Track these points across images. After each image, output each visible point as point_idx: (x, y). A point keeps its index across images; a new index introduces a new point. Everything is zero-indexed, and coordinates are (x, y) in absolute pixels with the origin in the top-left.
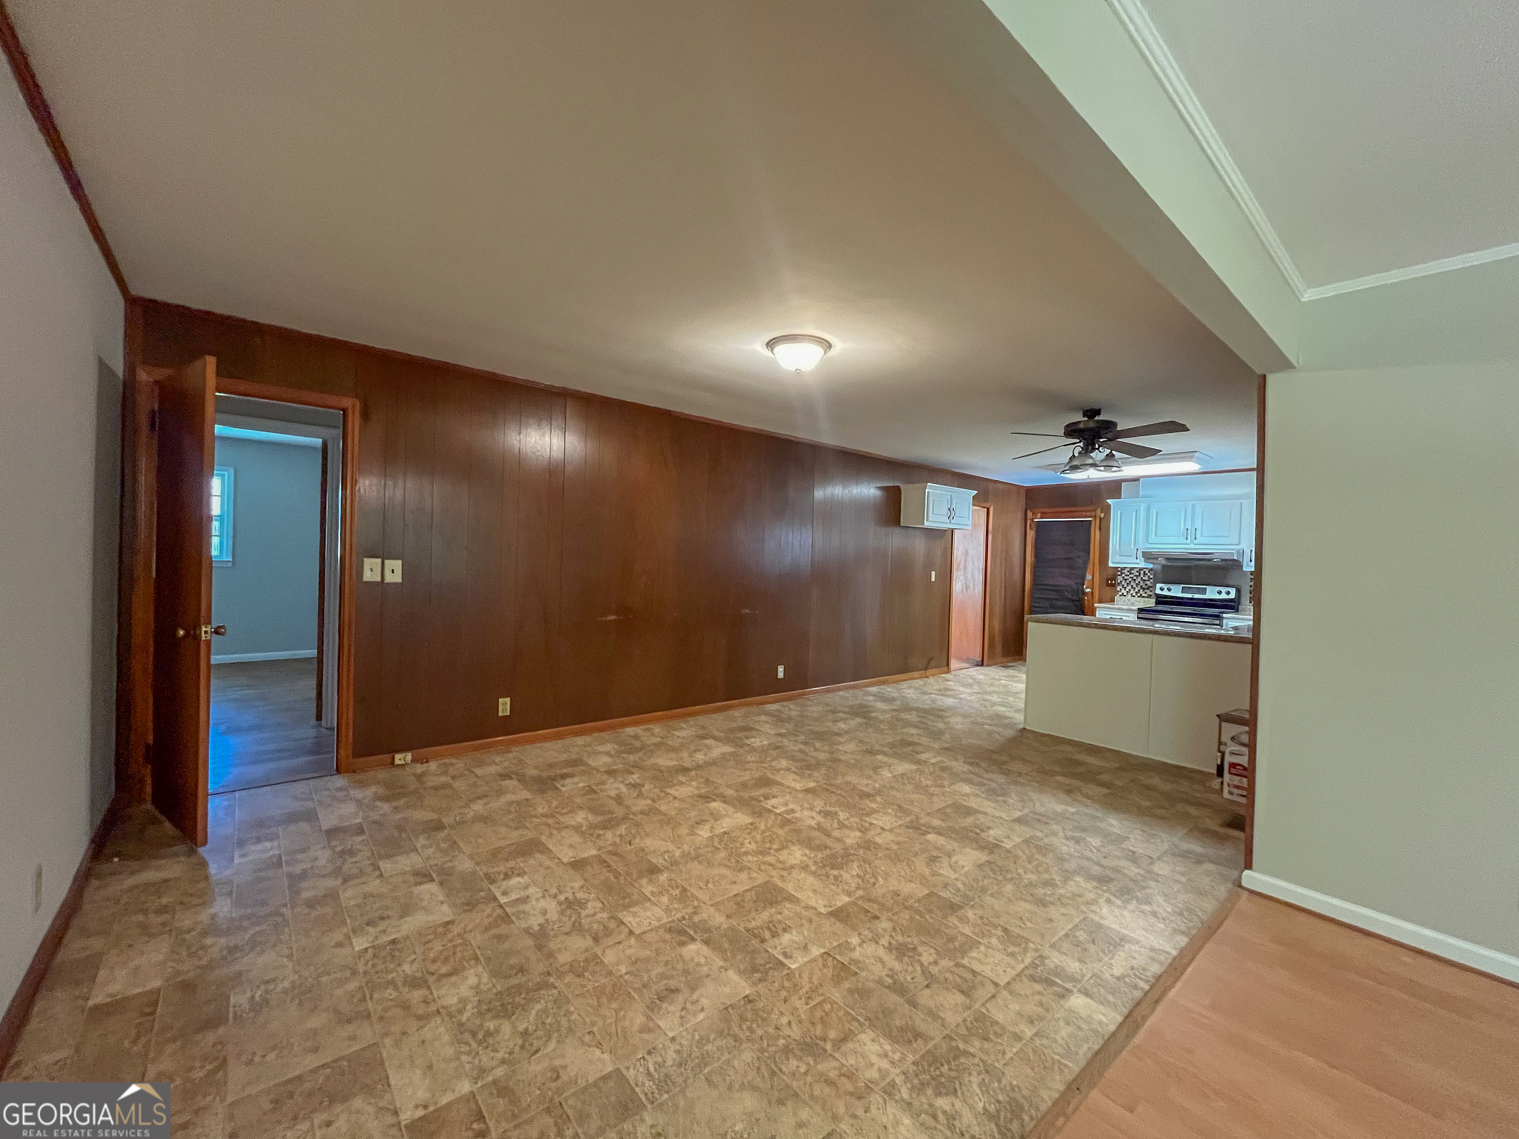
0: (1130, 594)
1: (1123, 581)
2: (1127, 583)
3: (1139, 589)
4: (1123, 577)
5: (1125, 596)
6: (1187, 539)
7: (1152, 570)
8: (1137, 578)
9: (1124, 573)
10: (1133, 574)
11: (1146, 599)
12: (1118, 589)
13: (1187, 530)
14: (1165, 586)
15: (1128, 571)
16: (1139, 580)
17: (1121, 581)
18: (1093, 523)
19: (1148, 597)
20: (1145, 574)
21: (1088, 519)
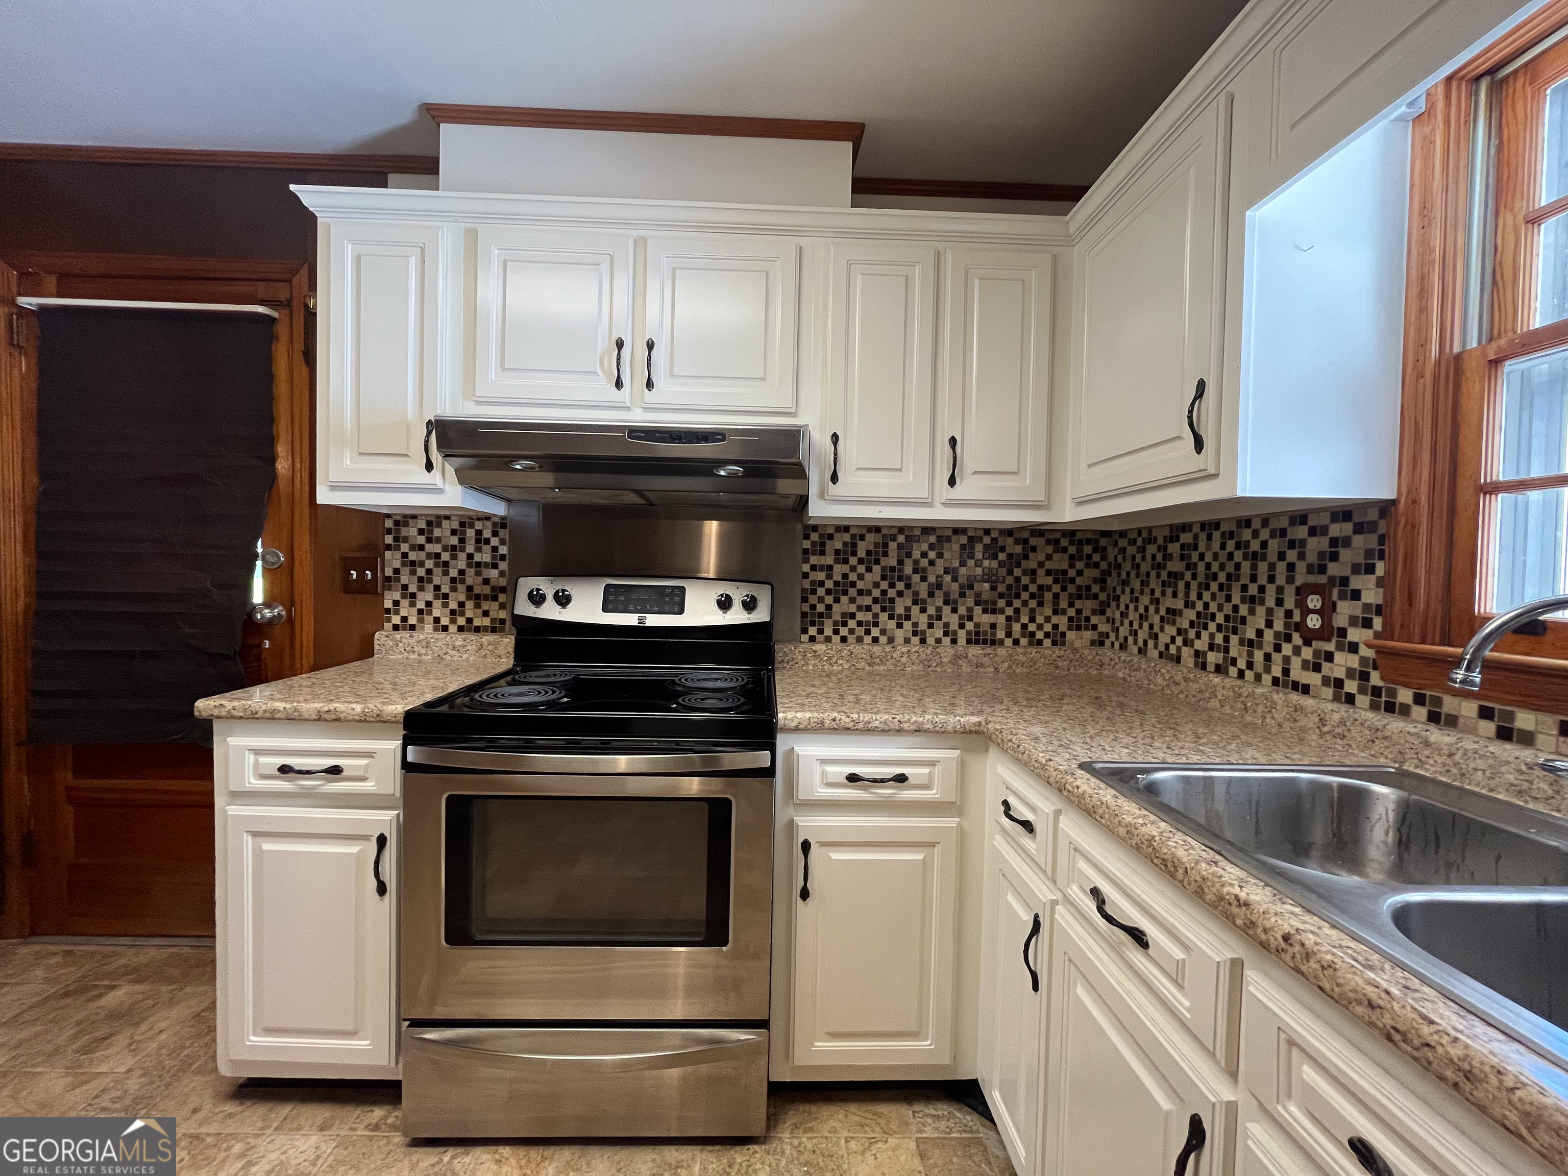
0: (429, 619)
1: (405, 571)
2: (421, 580)
3: (462, 597)
4: (405, 555)
5: (412, 628)
6: (619, 384)
7: (504, 526)
8: (454, 557)
9: (406, 540)
10: (438, 540)
11: (487, 638)
12: (388, 604)
13: (620, 344)
14: (548, 587)
15: (421, 532)
16: (462, 564)
17: (397, 571)
18: (282, 330)
19: (494, 630)
20: (480, 540)
21: (260, 309)
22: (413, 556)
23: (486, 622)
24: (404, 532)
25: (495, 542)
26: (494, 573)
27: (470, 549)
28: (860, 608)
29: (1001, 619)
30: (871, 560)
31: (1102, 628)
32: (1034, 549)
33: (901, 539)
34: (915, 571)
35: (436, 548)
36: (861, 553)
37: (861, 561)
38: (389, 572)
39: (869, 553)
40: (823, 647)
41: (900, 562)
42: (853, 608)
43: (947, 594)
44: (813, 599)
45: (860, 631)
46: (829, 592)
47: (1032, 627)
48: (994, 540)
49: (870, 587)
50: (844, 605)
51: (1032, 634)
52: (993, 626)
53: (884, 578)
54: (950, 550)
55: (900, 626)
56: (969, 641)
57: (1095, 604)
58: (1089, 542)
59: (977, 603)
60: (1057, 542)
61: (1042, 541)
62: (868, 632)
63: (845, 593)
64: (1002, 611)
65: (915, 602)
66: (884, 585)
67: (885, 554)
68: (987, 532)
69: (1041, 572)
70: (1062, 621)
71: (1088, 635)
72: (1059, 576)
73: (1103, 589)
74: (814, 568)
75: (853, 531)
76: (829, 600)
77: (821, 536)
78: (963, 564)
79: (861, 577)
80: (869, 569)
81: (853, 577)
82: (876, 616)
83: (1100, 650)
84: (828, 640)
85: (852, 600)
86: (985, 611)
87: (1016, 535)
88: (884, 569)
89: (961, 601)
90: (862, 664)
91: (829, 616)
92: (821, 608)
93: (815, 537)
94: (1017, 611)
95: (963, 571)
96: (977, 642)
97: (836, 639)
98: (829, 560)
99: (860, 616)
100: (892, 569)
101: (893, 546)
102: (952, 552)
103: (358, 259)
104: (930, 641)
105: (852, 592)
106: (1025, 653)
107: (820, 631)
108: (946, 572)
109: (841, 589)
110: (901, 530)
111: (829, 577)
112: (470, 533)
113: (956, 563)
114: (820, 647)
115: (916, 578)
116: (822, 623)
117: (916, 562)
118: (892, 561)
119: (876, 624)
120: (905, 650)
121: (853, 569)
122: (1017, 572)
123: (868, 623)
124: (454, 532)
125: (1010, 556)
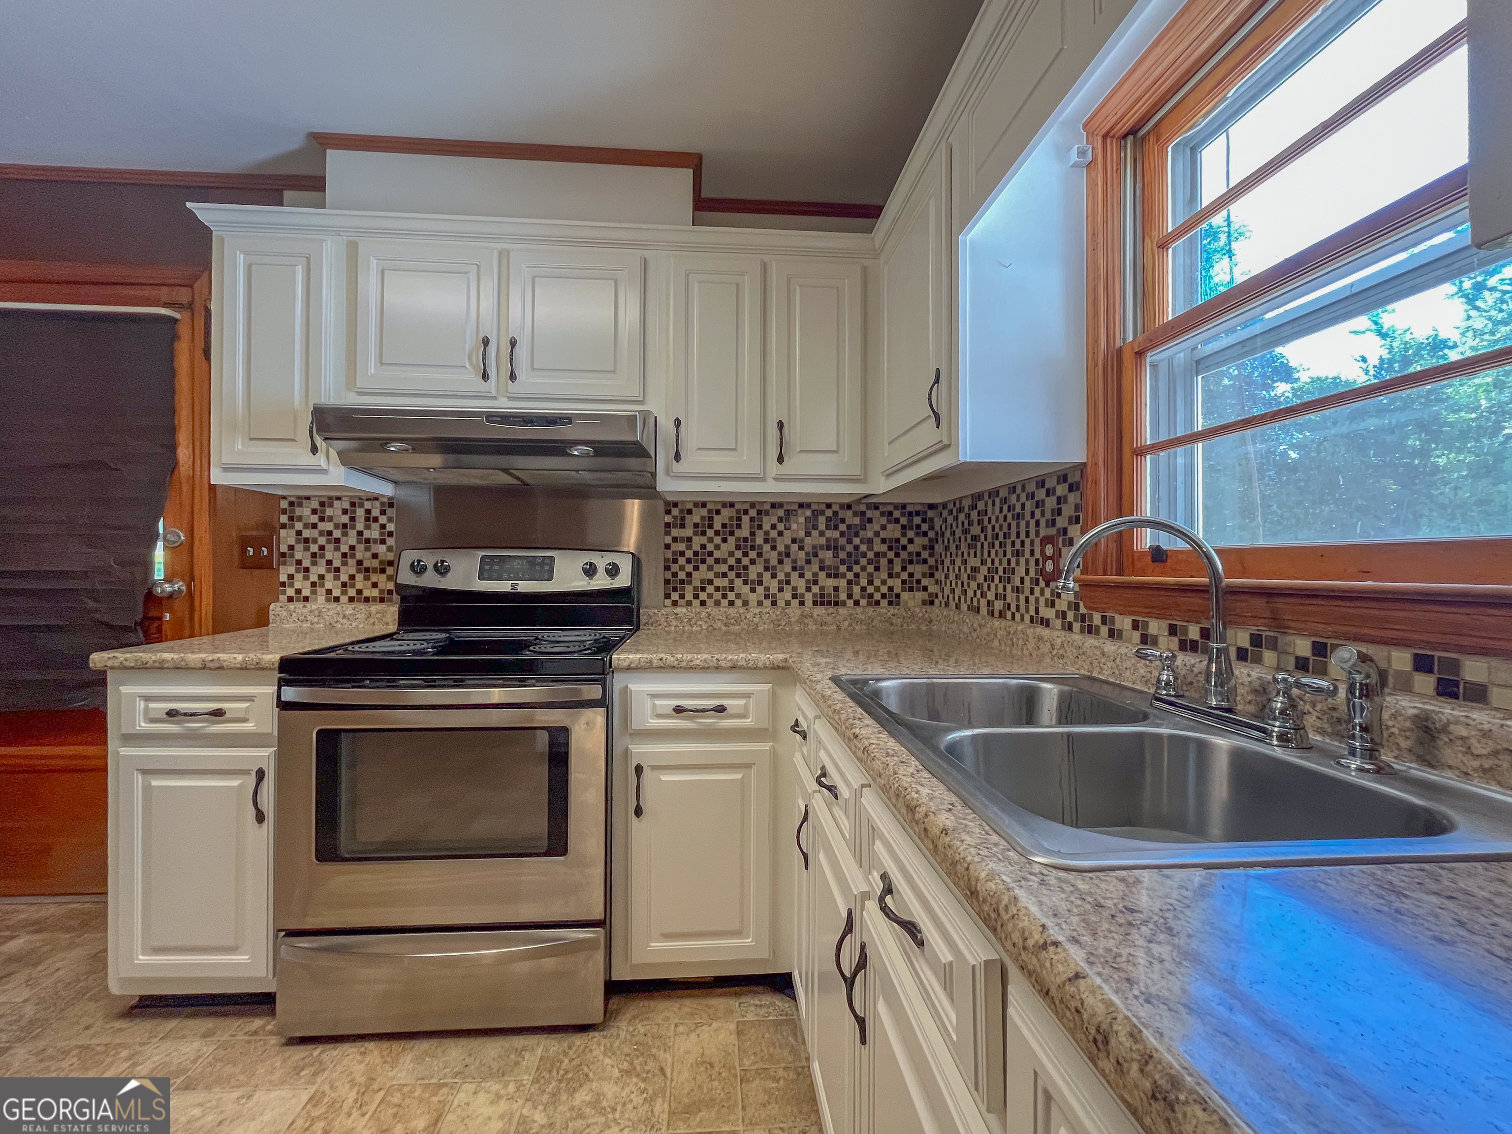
0: (321, 591)
1: (299, 547)
2: (314, 555)
3: (353, 571)
4: (299, 533)
5: (306, 599)
6: (485, 376)
7: (391, 505)
8: (345, 534)
9: (300, 519)
10: (330, 519)
11: (375, 608)
12: (283, 578)
13: (486, 342)
14: (429, 559)
15: (314, 512)
16: (352, 539)
17: (291, 548)
18: (184, 330)
19: (382, 600)
20: (369, 518)
21: (163, 311)
22: (306, 533)
23: (375, 593)
24: (298, 511)
25: (383, 520)
26: (381, 549)
27: (360, 526)
28: (717, 575)
29: (843, 583)
30: (727, 531)
31: (933, 589)
32: (870, 520)
33: (753, 513)
34: (766, 541)
35: (327, 526)
36: (717, 526)
37: (717, 533)
38: (284, 548)
39: (724, 526)
40: (684, 610)
41: (753, 534)
42: (711, 575)
43: (794, 561)
44: (675, 568)
45: (718, 596)
46: (689, 561)
47: (870, 589)
48: (835, 513)
49: (726, 556)
50: (703, 573)
51: (871, 596)
52: (836, 589)
53: (738, 547)
54: (797, 522)
55: (753, 590)
56: (815, 603)
57: (925, 568)
58: (918, 513)
59: (822, 569)
60: (890, 514)
61: (877, 513)
62: (724, 596)
63: (703, 561)
64: (844, 576)
65: (767, 569)
66: (739, 554)
67: (739, 526)
68: (829, 506)
69: (877, 541)
70: (897, 583)
71: (920, 595)
72: (893, 544)
73: (931, 555)
74: (675, 540)
75: (709, 506)
76: (689, 568)
77: (681, 511)
78: (808, 534)
79: (717, 547)
80: (724, 540)
81: (710, 547)
82: (732, 581)
83: (929, 608)
84: (689, 603)
85: (710, 568)
86: (829, 576)
87: (855, 508)
88: (738, 539)
89: (807, 567)
90: (719, 624)
91: (690, 583)
92: (682, 575)
93: (675, 512)
94: (857, 575)
95: (808, 541)
96: (822, 604)
97: (696, 603)
98: (688, 532)
99: (718, 582)
100: (745, 540)
101: (745, 519)
102: (798, 526)
103: (249, 267)
104: (781, 603)
105: (710, 561)
106: (864, 612)
107: (682, 596)
108: (794, 541)
109: (700, 558)
110: (753, 505)
111: (689, 547)
112: (360, 513)
113: (802, 534)
114: (681, 610)
115: (767, 548)
116: (683, 589)
117: (767, 533)
118: (745, 532)
119: (732, 589)
120: (757, 611)
121: (711, 540)
122: (856, 541)
123: (724, 588)
124: (345, 512)
125: (849, 527)
